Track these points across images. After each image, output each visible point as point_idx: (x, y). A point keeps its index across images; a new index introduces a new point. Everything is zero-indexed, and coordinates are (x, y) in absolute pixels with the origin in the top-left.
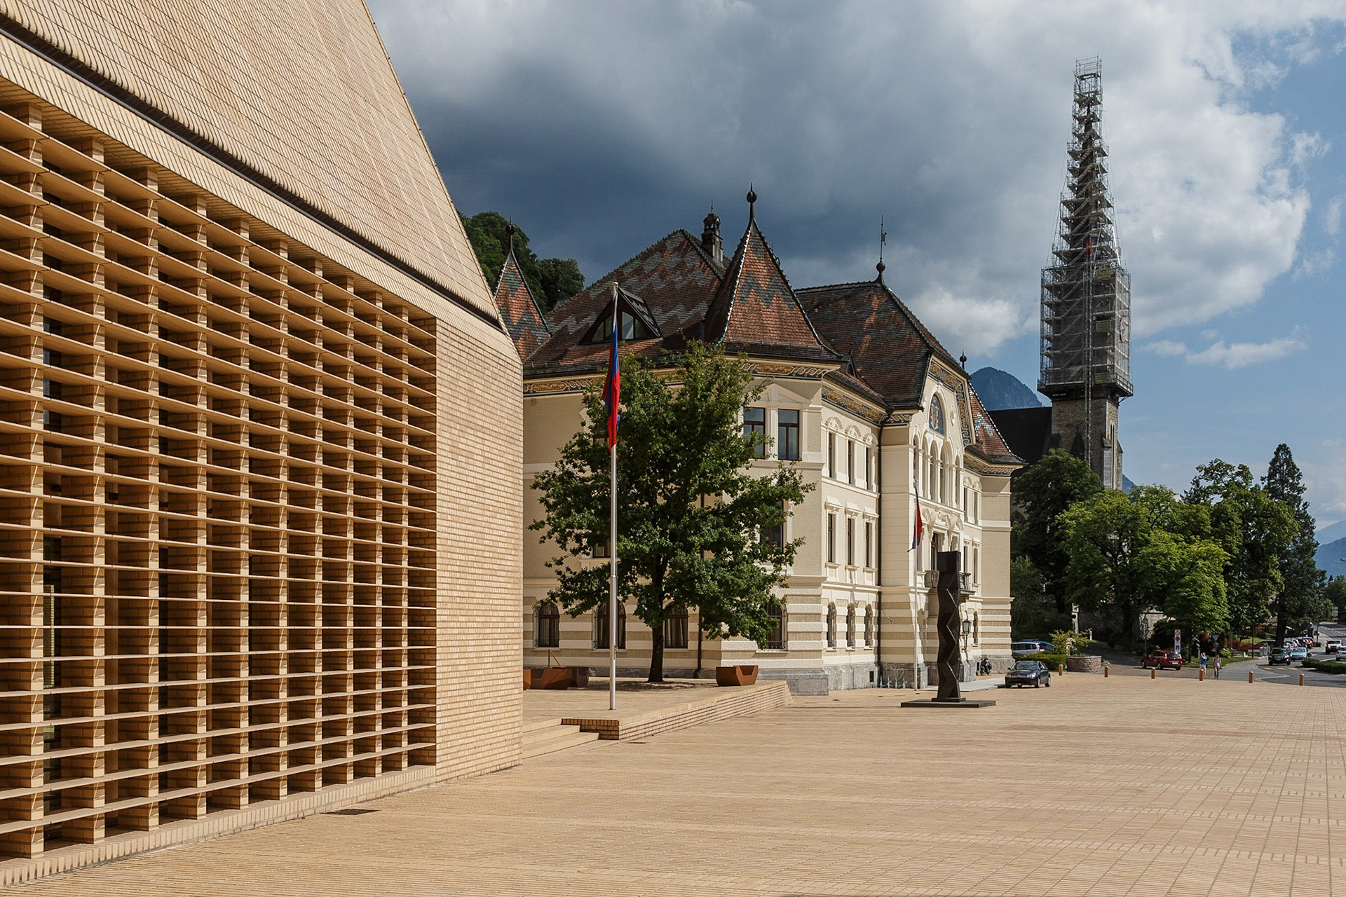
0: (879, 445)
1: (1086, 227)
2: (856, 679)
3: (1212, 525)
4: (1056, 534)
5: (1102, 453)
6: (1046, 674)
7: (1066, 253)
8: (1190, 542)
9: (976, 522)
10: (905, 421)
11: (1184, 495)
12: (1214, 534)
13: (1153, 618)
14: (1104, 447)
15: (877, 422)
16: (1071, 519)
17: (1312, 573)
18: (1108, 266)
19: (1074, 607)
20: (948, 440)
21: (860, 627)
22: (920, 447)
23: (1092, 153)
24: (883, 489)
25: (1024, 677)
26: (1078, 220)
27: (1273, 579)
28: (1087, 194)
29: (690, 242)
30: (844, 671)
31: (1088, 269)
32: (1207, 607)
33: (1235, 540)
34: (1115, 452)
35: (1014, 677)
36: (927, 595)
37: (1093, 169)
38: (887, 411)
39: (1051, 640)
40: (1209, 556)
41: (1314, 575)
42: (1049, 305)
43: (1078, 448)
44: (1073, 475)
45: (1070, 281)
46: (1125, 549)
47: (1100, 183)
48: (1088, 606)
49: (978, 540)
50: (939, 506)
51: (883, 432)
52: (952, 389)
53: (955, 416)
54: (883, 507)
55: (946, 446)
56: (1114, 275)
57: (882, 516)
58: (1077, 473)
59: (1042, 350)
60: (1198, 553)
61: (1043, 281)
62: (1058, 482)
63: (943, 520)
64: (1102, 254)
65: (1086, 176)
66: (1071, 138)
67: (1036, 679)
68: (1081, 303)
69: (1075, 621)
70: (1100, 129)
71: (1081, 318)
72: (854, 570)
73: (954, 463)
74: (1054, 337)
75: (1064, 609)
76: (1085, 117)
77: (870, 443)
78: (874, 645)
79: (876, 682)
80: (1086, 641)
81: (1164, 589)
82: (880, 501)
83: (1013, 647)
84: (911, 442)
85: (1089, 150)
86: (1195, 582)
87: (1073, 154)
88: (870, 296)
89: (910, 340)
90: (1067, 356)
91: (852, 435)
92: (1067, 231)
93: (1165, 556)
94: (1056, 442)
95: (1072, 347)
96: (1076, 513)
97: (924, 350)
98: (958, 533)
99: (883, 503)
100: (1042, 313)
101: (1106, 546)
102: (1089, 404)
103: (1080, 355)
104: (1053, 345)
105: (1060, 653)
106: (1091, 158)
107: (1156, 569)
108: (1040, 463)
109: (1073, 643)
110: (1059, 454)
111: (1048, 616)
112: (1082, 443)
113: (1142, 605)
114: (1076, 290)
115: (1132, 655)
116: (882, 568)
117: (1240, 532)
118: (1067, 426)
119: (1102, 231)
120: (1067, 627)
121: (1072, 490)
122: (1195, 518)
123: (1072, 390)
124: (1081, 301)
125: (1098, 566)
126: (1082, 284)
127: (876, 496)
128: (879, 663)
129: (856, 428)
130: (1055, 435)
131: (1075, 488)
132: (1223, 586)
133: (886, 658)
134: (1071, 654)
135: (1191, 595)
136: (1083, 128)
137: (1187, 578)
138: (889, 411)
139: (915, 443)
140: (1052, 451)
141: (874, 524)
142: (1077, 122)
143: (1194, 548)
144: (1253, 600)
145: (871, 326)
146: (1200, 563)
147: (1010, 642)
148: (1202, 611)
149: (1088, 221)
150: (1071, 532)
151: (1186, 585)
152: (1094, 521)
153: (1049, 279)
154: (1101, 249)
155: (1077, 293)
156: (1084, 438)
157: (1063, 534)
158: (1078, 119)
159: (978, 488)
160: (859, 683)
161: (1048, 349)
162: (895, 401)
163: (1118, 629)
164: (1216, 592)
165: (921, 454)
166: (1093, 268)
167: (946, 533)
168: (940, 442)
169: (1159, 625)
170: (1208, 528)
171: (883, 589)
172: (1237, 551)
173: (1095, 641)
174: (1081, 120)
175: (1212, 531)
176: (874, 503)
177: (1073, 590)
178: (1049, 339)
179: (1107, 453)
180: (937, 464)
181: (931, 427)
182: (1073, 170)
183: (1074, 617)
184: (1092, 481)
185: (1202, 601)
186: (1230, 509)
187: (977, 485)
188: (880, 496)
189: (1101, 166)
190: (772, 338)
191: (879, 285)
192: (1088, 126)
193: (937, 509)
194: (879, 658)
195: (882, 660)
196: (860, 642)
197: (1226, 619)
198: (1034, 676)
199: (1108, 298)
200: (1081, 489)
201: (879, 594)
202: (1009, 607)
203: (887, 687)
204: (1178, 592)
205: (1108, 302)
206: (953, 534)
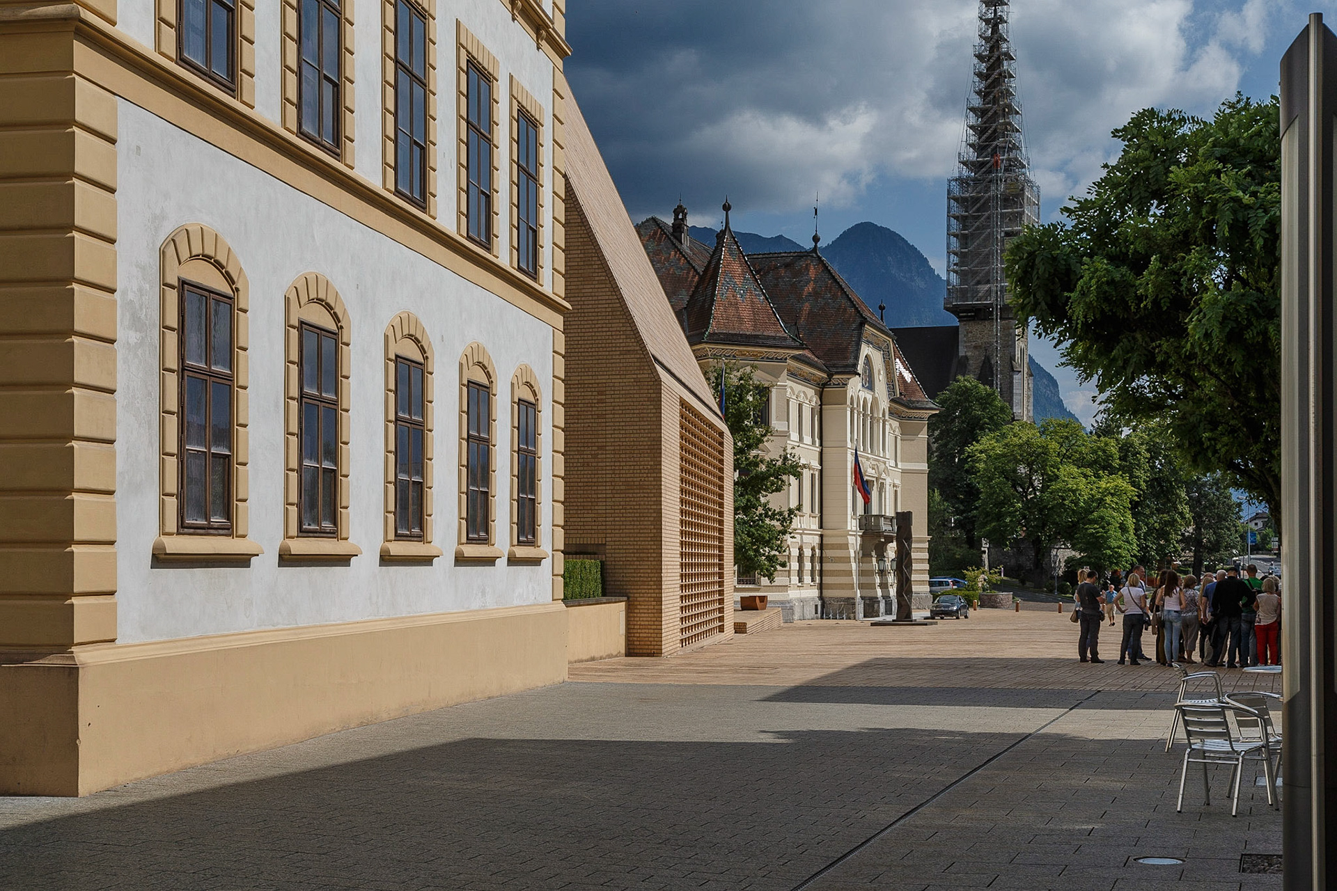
0: (821, 405)
1: (993, 137)
2: (805, 611)
3: (1120, 459)
4: (966, 466)
5: (1012, 378)
6: (964, 607)
7: (973, 163)
8: (1099, 477)
9: (896, 465)
10: (843, 384)
11: (1096, 425)
12: (1121, 468)
13: (1063, 554)
14: (1013, 371)
15: (819, 384)
16: (981, 452)
17: (1228, 505)
18: (1017, 180)
19: (984, 542)
20: (877, 396)
21: (808, 566)
22: (855, 406)
23: (999, 58)
24: (824, 443)
25: (946, 609)
26: (986, 128)
27: (1181, 514)
28: (995, 101)
29: (662, 230)
30: (797, 604)
31: (996, 181)
32: (1114, 544)
33: (1142, 475)
34: (1025, 375)
35: (938, 609)
36: (861, 536)
37: (1000, 74)
38: (828, 375)
39: (964, 577)
40: (1116, 493)
41: (1230, 507)
42: (956, 218)
43: (986, 375)
44: (981, 404)
45: (979, 192)
46: (1036, 483)
47: (1008, 90)
48: (998, 540)
49: (897, 482)
50: (870, 456)
51: (824, 393)
52: (879, 349)
53: (882, 372)
54: (824, 460)
55: (875, 400)
56: (1023, 190)
57: (824, 468)
58: (986, 401)
59: (948, 266)
60: (1107, 489)
61: (949, 192)
62: (965, 411)
63: (873, 469)
64: (1010, 165)
65: (993, 82)
66: (977, 41)
67: (957, 611)
68: (988, 218)
69: (985, 556)
70: (1007, 32)
71: (989, 233)
72: (803, 516)
73: (881, 416)
74: (961, 252)
75: (973, 543)
76: (992, 19)
77: (813, 403)
78: (817, 582)
79: (819, 615)
80: (998, 578)
81: (1074, 525)
82: (821, 453)
83: (931, 584)
84: (848, 403)
85: (996, 54)
86: (1102, 518)
87: (980, 57)
88: (807, 265)
89: (845, 309)
90: (975, 273)
91: (801, 399)
92: (973, 139)
93: (1074, 491)
94: (963, 366)
95: (980, 263)
96: (986, 445)
97: (859, 320)
98: (885, 479)
99: (824, 455)
100: (949, 226)
101: (1015, 481)
102: (997, 326)
103: (988, 273)
104: (960, 262)
105: (973, 590)
106: (999, 62)
107: (1065, 505)
108: (947, 390)
109: (985, 580)
110: (967, 381)
111: (959, 553)
112: (991, 368)
113: (1053, 540)
114: (984, 203)
115: (1043, 591)
116: (824, 513)
117: (1147, 467)
118: (975, 347)
119: (1010, 142)
120: (979, 564)
121: (980, 420)
122: (1104, 451)
123: (980, 309)
124: (989, 215)
125: (1007, 501)
126: (989, 197)
127: (818, 450)
128: (821, 597)
129: (804, 392)
130: (962, 357)
131: (984, 418)
132: (1130, 522)
133: (827, 593)
134: (984, 591)
135: (1098, 532)
136: (990, 30)
137: (1095, 514)
138: (830, 376)
139: (852, 403)
140: (960, 377)
141: (817, 474)
142: (984, 23)
143: (1103, 484)
144: (1163, 534)
145: (810, 295)
146: (1108, 499)
147: (928, 579)
148: (1109, 548)
149: (995, 131)
150: (981, 466)
151: (1095, 522)
152: (1004, 455)
153: (956, 191)
154: (1009, 160)
155: (984, 207)
156: (993, 362)
157: (973, 467)
158: (985, 20)
159: (898, 432)
160: (808, 616)
161: (955, 265)
162: (834, 366)
163: (1029, 565)
164: (1123, 528)
165: (856, 411)
166: (1001, 180)
167: (874, 479)
168: (869, 397)
169: (1069, 561)
170: (1116, 463)
171: (826, 532)
172: (1144, 486)
173: (1005, 578)
174: (987, 21)
175: (1120, 465)
176: (817, 455)
177: (984, 525)
178: (955, 254)
179: (1016, 377)
180: (869, 415)
181: (863, 386)
182: (980, 75)
183: (984, 552)
184: (1002, 409)
185: (1109, 537)
186: (1137, 442)
187: (897, 430)
188: (822, 450)
189: (1009, 72)
190: (747, 328)
191: (814, 255)
192: (995, 29)
193: (868, 459)
194: (821, 593)
195: (824, 595)
196: (807, 579)
197: (1135, 556)
198: (955, 608)
199: (1017, 212)
200: (991, 418)
201: (821, 536)
202: (926, 545)
203: (829, 618)
204: (1087, 529)
205: (1017, 217)
206: (881, 481)
